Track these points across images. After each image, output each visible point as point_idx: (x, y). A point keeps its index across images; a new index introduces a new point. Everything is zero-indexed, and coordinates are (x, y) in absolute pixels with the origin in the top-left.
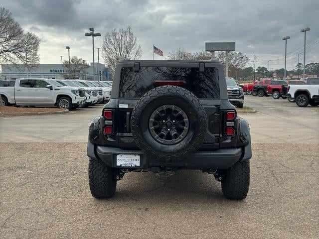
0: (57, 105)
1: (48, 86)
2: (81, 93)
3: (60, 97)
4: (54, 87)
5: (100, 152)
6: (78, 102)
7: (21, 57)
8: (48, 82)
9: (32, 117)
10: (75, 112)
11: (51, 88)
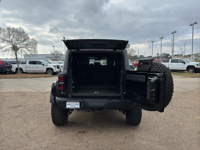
0: (46, 73)
1: (42, 64)
2: (58, 67)
3: (48, 69)
4: (45, 64)
5: (57, 100)
6: (56, 71)
7: (29, 50)
8: (42, 62)
9: (34, 78)
10: (55, 76)
11: (43, 65)
